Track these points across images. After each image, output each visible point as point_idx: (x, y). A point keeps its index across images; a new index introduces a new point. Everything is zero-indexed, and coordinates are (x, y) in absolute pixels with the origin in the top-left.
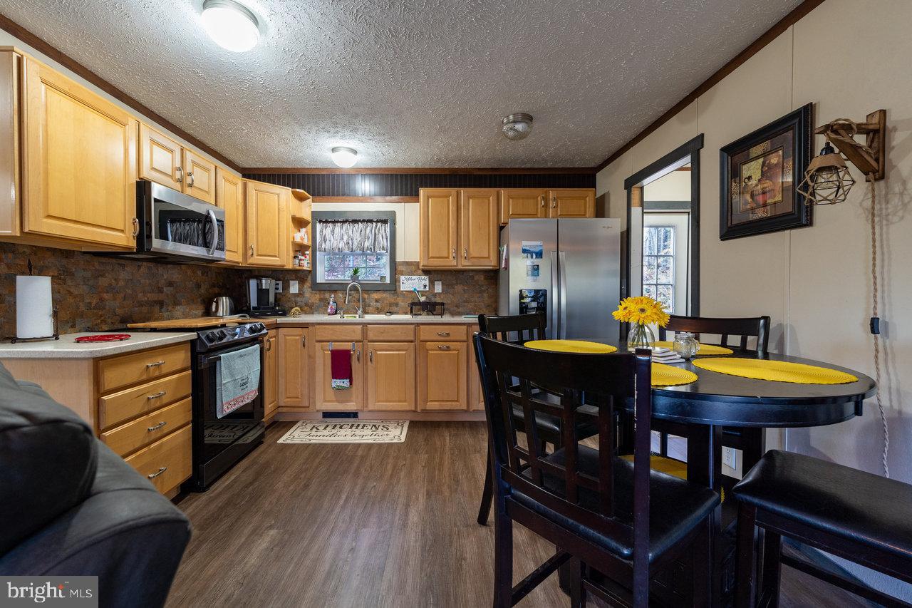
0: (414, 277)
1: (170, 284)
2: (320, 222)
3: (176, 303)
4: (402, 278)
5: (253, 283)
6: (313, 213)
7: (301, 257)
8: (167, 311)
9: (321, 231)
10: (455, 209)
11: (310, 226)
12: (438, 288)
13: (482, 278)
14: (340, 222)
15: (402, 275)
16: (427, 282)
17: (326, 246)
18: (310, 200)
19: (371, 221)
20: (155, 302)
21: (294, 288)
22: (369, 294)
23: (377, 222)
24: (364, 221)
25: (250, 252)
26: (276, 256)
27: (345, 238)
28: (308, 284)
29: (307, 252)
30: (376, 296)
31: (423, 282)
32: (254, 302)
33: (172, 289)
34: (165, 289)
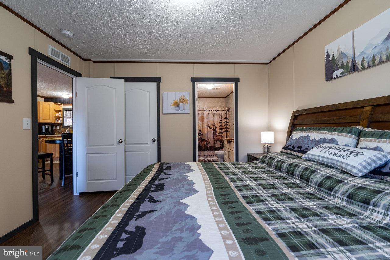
2: (65, 110)
5: (43, 127)
6: (63, 108)
7: (58, 120)
9: (65, 113)
11: (62, 112)
17: (67, 116)
18: (62, 105)
21: (58, 128)
25: (40, 119)
26: (48, 120)
27: (71, 115)
28: (61, 127)
29: (60, 118)
32: (44, 131)
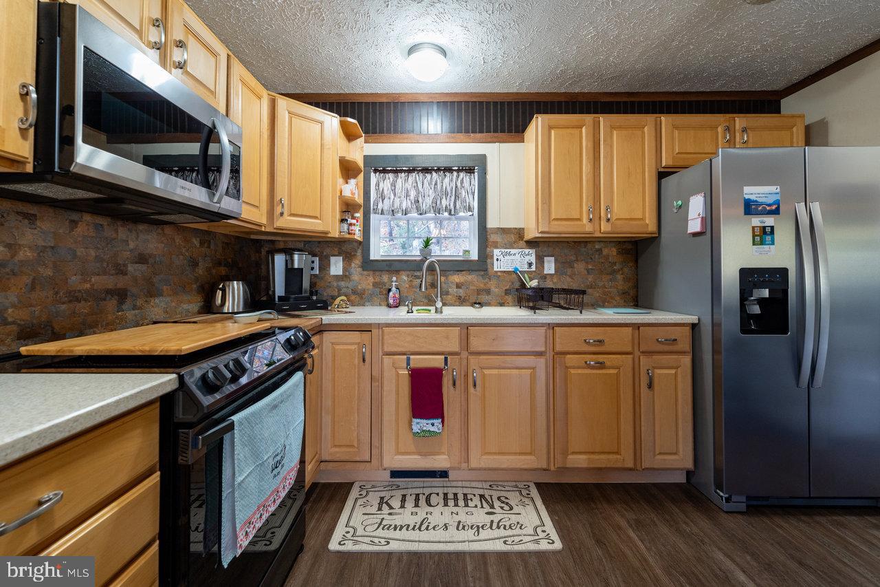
0: (513, 251)
1: (142, 259)
2: (376, 171)
3: (152, 292)
4: (497, 252)
5: (279, 260)
6: (366, 157)
7: (350, 221)
8: (135, 307)
9: (378, 185)
10: (591, 145)
11: (361, 176)
12: (550, 267)
13: (614, 251)
14: (405, 171)
15: (496, 247)
16: (533, 259)
17: (386, 205)
18: (362, 139)
19: (449, 170)
20: (110, 292)
21: (337, 267)
22: (446, 276)
23: (459, 171)
24: (439, 170)
25: (278, 210)
26: (316, 218)
27: (413, 194)
28: (357, 262)
29: (357, 215)
30: (457, 278)
31: (527, 259)
32: (279, 289)
33: (143, 267)
34: (130, 268)
